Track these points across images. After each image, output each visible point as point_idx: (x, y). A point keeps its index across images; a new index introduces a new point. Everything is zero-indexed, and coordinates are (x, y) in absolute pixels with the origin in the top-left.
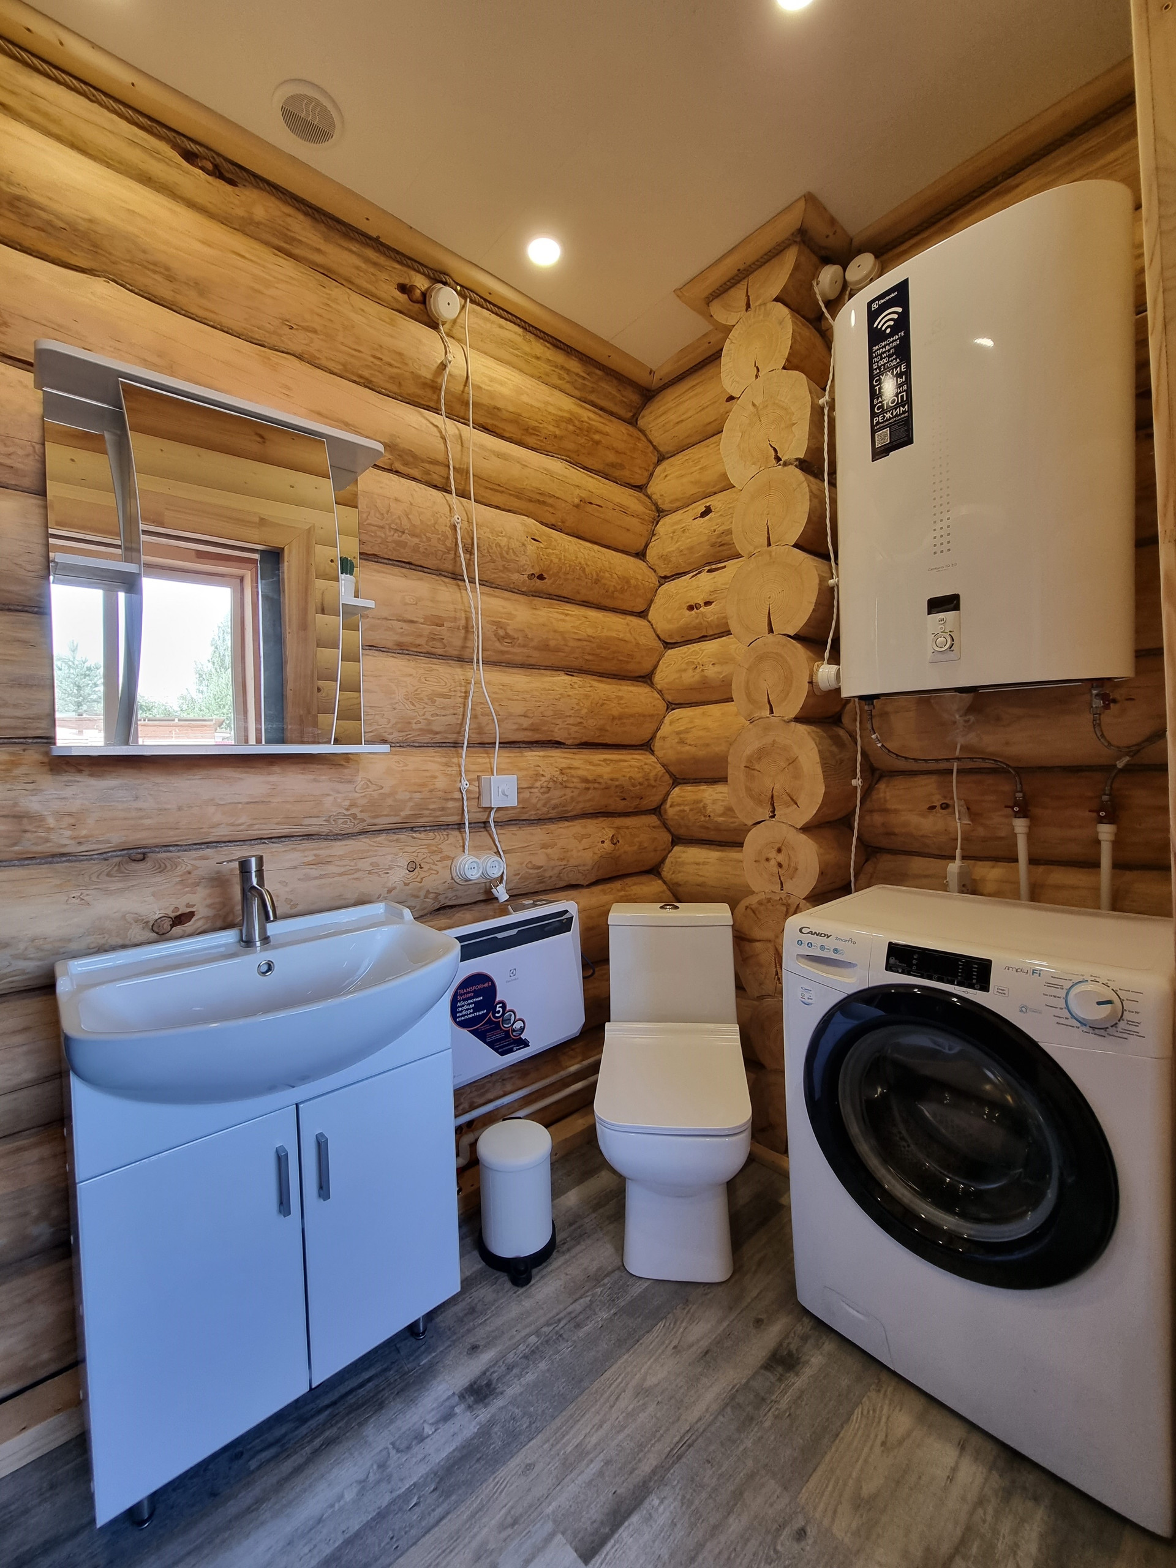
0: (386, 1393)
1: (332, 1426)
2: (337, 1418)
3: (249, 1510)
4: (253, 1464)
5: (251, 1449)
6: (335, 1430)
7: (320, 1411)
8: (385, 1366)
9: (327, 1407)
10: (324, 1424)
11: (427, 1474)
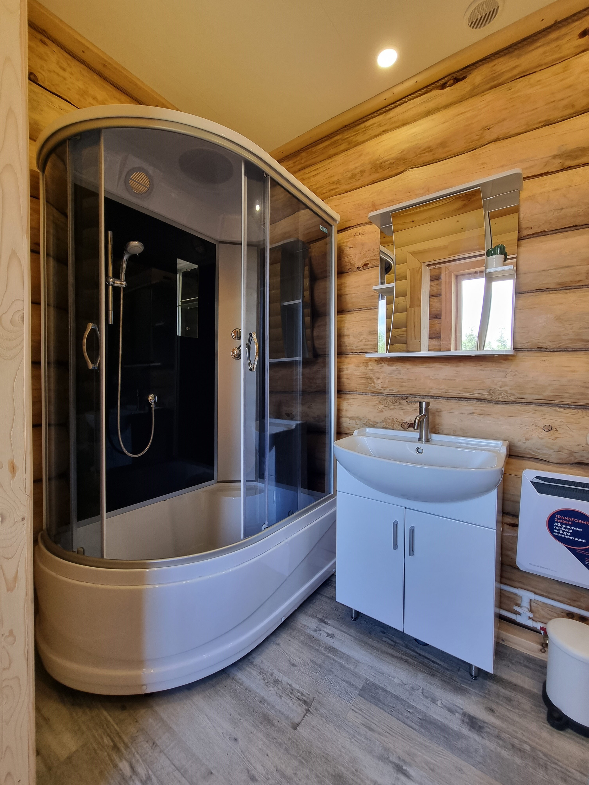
0: (438, 675)
1: (412, 659)
2: (416, 659)
3: (372, 647)
4: (384, 639)
5: (388, 635)
6: (412, 661)
7: (414, 651)
8: (448, 668)
9: (417, 653)
10: (411, 656)
11: (423, 712)
